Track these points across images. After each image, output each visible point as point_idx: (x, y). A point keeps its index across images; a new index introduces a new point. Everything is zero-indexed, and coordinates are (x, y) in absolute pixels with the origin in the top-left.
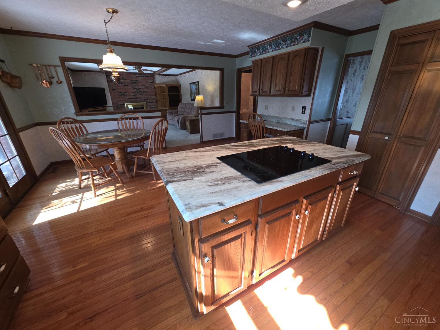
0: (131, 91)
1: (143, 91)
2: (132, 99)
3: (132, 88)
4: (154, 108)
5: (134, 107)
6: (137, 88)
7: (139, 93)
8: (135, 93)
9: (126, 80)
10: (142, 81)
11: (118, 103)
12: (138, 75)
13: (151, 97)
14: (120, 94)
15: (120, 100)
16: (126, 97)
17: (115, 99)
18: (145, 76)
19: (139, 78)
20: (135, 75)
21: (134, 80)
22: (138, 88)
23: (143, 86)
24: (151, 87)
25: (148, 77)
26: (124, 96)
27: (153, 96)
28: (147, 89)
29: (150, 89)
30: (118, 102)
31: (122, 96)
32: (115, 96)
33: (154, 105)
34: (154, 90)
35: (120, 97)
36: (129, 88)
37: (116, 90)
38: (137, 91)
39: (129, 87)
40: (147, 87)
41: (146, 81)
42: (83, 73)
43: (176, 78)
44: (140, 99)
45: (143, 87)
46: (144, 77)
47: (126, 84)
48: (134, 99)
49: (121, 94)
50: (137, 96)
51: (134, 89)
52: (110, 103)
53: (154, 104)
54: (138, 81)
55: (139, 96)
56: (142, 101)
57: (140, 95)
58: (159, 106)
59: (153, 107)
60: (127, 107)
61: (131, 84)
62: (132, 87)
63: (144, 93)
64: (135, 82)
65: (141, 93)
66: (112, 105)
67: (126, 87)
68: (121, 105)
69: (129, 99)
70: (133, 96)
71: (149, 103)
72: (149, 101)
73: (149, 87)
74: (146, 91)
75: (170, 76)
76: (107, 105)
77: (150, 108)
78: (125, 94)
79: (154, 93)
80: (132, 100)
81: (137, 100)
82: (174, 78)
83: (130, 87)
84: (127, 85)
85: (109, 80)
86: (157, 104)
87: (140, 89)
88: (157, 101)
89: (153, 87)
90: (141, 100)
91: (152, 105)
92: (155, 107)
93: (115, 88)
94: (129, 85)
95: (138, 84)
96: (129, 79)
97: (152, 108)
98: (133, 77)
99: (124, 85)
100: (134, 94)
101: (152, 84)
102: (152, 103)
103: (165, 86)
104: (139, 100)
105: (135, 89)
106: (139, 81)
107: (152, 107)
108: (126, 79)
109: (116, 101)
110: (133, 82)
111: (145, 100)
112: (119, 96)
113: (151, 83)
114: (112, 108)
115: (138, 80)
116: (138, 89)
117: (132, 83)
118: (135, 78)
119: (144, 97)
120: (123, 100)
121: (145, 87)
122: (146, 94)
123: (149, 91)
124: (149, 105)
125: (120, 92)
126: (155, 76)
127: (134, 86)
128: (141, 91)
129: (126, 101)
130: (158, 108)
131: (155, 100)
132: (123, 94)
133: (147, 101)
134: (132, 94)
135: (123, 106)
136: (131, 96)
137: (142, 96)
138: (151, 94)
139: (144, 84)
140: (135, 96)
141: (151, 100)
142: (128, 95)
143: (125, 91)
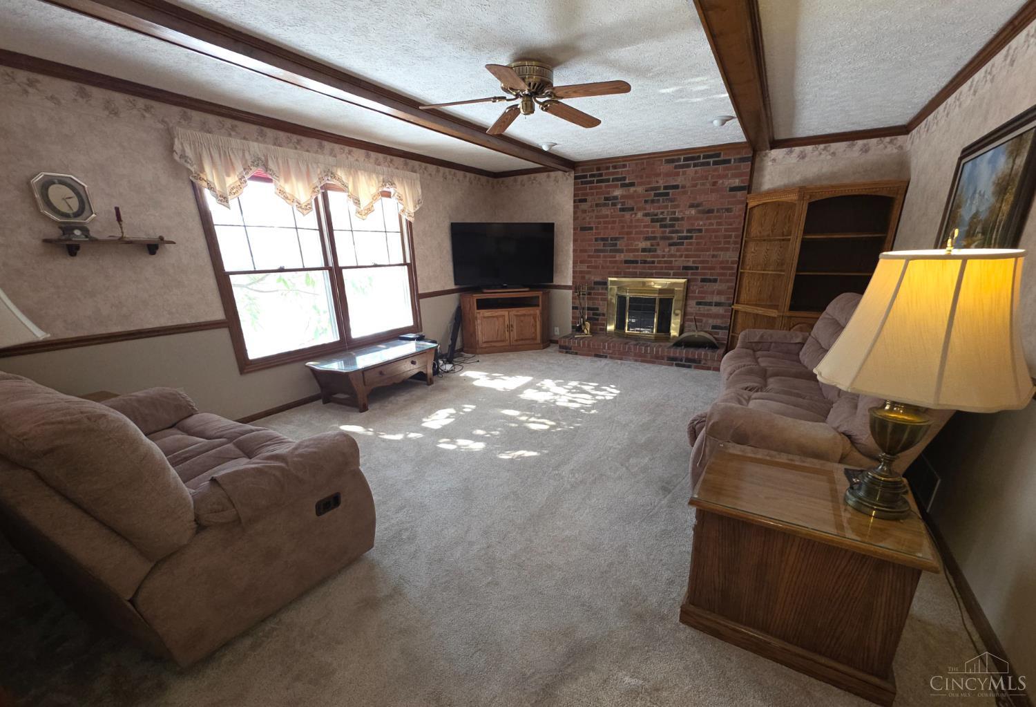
0: (641, 232)
1: (689, 231)
2: (636, 262)
3: (648, 219)
4: (718, 304)
6: (665, 219)
7: (671, 238)
8: (654, 238)
9: (632, 189)
10: (695, 185)
11: (587, 277)
12: (685, 159)
13: (713, 256)
14: (600, 246)
15: (596, 267)
16: (618, 255)
17: (583, 263)
18: (712, 160)
19: (684, 173)
20: (673, 161)
21: (661, 183)
22: (672, 219)
23: (692, 206)
24: (728, 210)
25: (728, 161)
26: (611, 251)
27: (727, 249)
28: (708, 218)
29: (720, 217)
30: (589, 273)
31: (604, 251)
32: (585, 251)
33: (720, 293)
34: (739, 222)
35: (598, 257)
36: (638, 220)
37: (591, 229)
38: (664, 232)
39: (636, 214)
40: (710, 211)
41: (715, 184)
42: (520, 178)
43: (901, 147)
44: (665, 262)
45: (693, 212)
46: (708, 164)
47: (630, 203)
48: (645, 262)
49: (604, 245)
50: (659, 252)
52: (565, 273)
53: (723, 286)
54: (676, 187)
55: (667, 250)
56: (672, 272)
57: (673, 248)
58: (743, 297)
59: (716, 299)
60: (613, 291)
61: (646, 202)
62: (646, 215)
63: (690, 237)
64: (663, 194)
65: (675, 240)
66: (570, 283)
67: (627, 215)
68: (596, 283)
69: (626, 262)
70: (644, 250)
71: (703, 280)
72: (703, 274)
73: (718, 211)
74: (700, 231)
76: (552, 282)
77: (699, 303)
78: (616, 245)
79: (733, 239)
80: (635, 268)
81: (656, 268)
82: (879, 149)
83: (640, 215)
84: (632, 209)
85: (582, 194)
86: (737, 287)
87: (677, 219)
88: (739, 277)
89: (738, 210)
90: (666, 268)
91: (712, 293)
92: (722, 299)
93: (589, 223)
94: (639, 209)
95: (672, 200)
96: (640, 184)
97: (710, 304)
99: (622, 210)
100: (647, 244)
101: (742, 193)
102: (715, 281)
103: (793, 197)
104: (662, 268)
105: (657, 221)
106: (684, 187)
107: (708, 299)
108: (632, 184)
109: (584, 267)
110: (656, 195)
111: (686, 268)
112: (596, 251)
113: (733, 189)
114: (570, 292)
115: (679, 181)
116: (668, 222)
117: (652, 197)
118: (667, 175)
119: (687, 256)
120: (608, 264)
121: (699, 212)
122: (698, 244)
123: (715, 231)
124: (695, 288)
125: (602, 236)
126: (766, 154)
127: (656, 211)
128: (677, 232)
129: (615, 270)
130: (736, 307)
131: (732, 268)
132: (611, 244)
133: (692, 274)
134: (639, 243)
135: (602, 289)
136: (637, 250)
137: (678, 250)
138: (719, 243)
139: (700, 199)
140: (650, 250)
141: (712, 268)
142: (625, 248)
143: (620, 233)
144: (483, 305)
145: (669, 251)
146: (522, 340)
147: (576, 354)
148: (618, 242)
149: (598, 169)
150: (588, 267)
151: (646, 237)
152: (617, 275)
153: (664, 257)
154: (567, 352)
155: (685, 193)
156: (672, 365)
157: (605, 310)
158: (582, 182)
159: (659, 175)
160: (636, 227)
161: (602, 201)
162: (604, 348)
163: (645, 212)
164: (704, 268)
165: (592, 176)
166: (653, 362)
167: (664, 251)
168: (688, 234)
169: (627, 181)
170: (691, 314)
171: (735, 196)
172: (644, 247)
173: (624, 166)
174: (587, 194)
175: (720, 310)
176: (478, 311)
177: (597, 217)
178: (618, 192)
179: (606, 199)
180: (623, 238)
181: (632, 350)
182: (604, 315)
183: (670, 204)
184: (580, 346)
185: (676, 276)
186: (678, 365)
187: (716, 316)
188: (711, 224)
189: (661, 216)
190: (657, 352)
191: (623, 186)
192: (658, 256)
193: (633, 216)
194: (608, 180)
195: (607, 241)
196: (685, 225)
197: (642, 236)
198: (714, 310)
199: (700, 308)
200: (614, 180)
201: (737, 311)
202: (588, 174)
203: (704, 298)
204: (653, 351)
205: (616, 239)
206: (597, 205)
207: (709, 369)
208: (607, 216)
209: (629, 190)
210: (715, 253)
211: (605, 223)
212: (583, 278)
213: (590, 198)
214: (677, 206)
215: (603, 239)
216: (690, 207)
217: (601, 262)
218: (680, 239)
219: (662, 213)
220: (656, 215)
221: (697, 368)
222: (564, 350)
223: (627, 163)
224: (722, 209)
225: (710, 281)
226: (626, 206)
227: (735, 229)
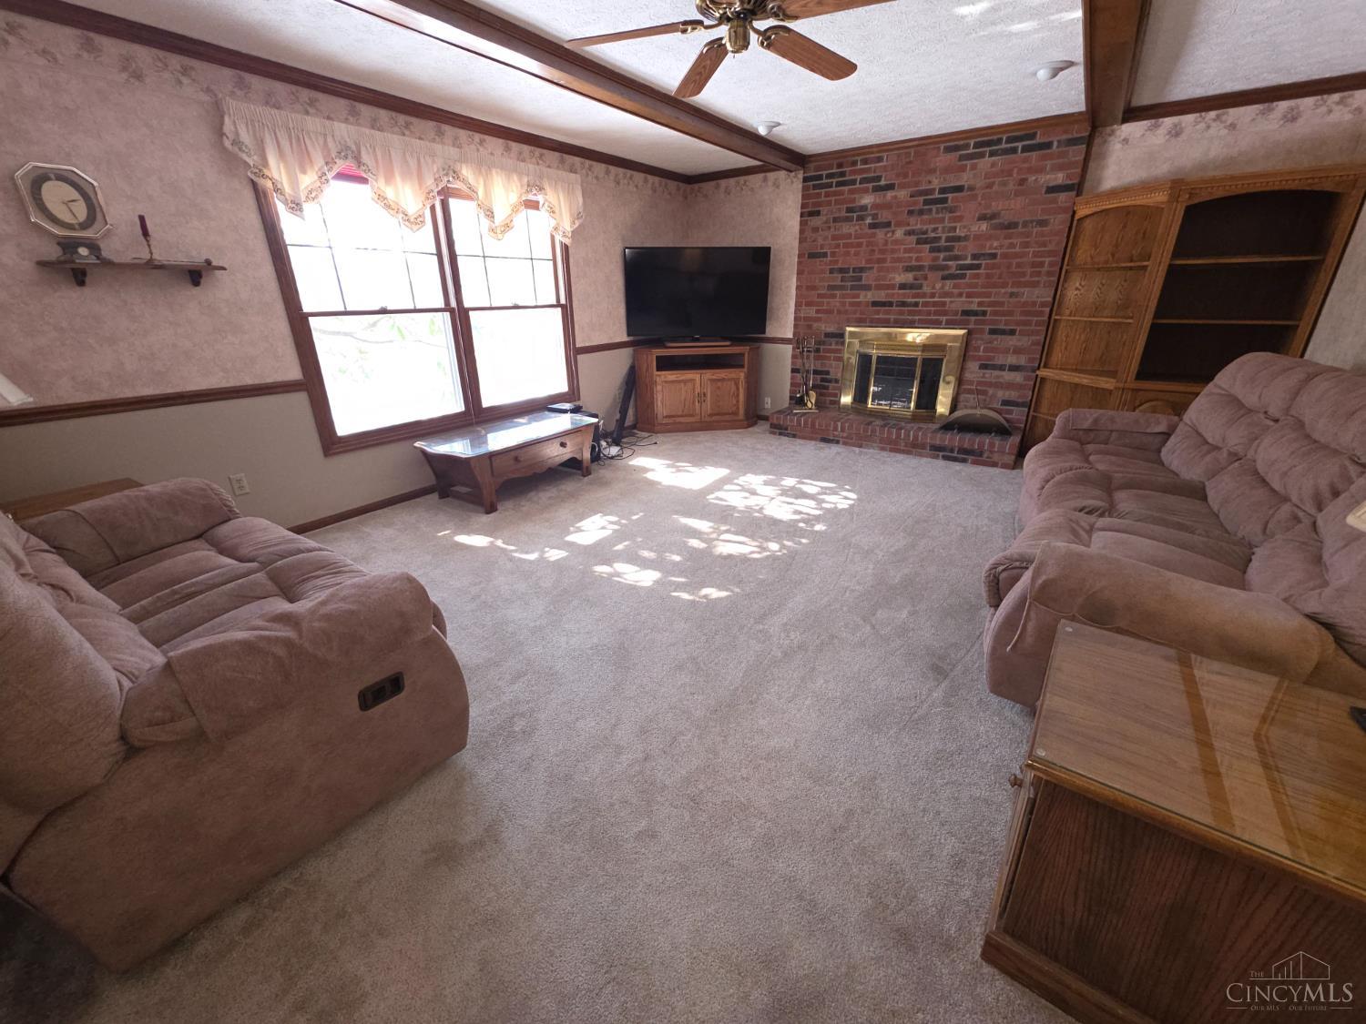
0: (899, 260)
1: (975, 256)
2: (891, 304)
3: (912, 239)
4: (1014, 369)
6: (937, 239)
7: (947, 267)
8: (920, 268)
9: (890, 194)
10: (990, 186)
11: (815, 325)
13: (1012, 295)
14: (837, 280)
15: (829, 312)
16: (862, 293)
17: (810, 305)
18: (1022, 145)
19: (974, 167)
20: (957, 148)
21: (936, 183)
22: (949, 239)
23: (983, 218)
24: (1042, 223)
26: (853, 288)
27: (1035, 285)
28: (1008, 237)
29: (1028, 235)
30: (818, 320)
31: (843, 288)
32: (813, 288)
33: (1017, 351)
35: (834, 296)
36: (896, 242)
37: (825, 255)
38: (936, 259)
39: (893, 232)
40: (1012, 225)
41: (1022, 182)
42: (723, 183)
43: (1359, 110)
44: (935, 304)
45: (984, 226)
46: (1014, 150)
47: (884, 216)
48: (903, 304)
49: (843, 279)
50: (926, 289)
52: (783, 322)
53: (1025, 342)
54: (959, 189)
55: (939, 285)
56: (944, 319)
57: (949, 283)
58: (1057, 356)
59: (1012, 360)
61: (911, 213)
62: (909, 233)
63: (977, 267)
64: (937, 201)
65: (952, 271)
66: (790, 335)
67: (880, 234)
68: (827, 335)
69: (875, 304)
70: (903, 286)
71: (993, 332)
72: (994, 322)
73: (1025, 224)
74: (994, 256)
76: (764, 332)
77: (984, 367)
78: (860, 279)
79: (1046, 268)
80: (888, 313)
81: (919, 313)
83: (899, 233)
84: (888, 224)
85: (813, 205)
86: (1047, 343)
87: (958, 239)
88: (1051, 325)
89: (1058, 222)
90: (936, 313)
91: (1006, 351)
92: (1022, 361)
93: (822, 247)
94: (899, 224)
95: (951, 210)
96: (903, 186)
97: (1001, 368)
99: (873, 226)
100: (908, 277)
101: (1066, 196)
102: (1012, 332)
104: (929, 313)
105: (926, 241)
106: (971, 188)
107: (999, 360)
108: (890, 187)
109: (810, 312)
110: (927, 202)
111: (966, 313)
112: (831, 288)
113: (1052, 190)
114: (789, 348)
115: (965, 179)
116: (943, 243)
117: (920, 206)
118: (947, 170)
119: (969, 295)
120: (847, 307)
121: (994, 227)
122: (988, 276)
123: (1016, 255)
124: (980, 344)
125: (840, 266)
126: (1113, 131)
127: (925, 227)
128: (956, 258)
129: (858, 315)
130: (1043, 373)
131: (1041, 313)
132: (853, 277)
133: (976, 322)
134: (897, 276)
135: (837, 343)
136: (892, 287)
137: (955, 286)
138: (1023, 274)
139: (996, 206)
140: (911, 287)
141: (1010, 313)
142: (874, 283)
143: (868, 261)
144: (665, 364)
145: (942, 287)
146: (718, 414)
147: (794, 436)
148: (864, 274)
149: (840, 165)
150: (818, 311)
151: (907, 267)
152: (860, 322)
153: (933, 295)
154: (780, 434)
155: (974, 197)
156: (936, 457)
157: (839, 375)
158: (814, 185)
159: (932, 171)
160: (893, 251)
161: (844, 214)
162: (835, 429)
163: (908, 228)
164: (995, 313)
165: (830, 176)
166: (908, 453)
167: (934, 288)
168: (974, 262)
169: (883, 182)
170: (971, 383)
171: (1055, 201)
172: (903, 281)
173: (880, 159)
174: (819, 204)
175: (1017, 377)
176: (659, 373)
177: (834, 238)
178: (867, 200)
179: (849, 210)
180: (872, 268)
181: (878, 434)
182: (837, 381)
183: (948, 216)
184: (800, 425)
185: (951, 324)
186: (946, 458)
187: (1010, 386)
188: (1012, 246)
189: (933, 235)
190: (916, 437)
191: (877, 189)
192: (924, 295)
193: (890, 235)
194: (854, 182)
195: (848, 273)
196: (971, 248)
197: (901, 265)
198: (1008, 376)
199: (984, 374)
200: (863, 181)
201: (1043, 380)
202: (824, 173)
203: (989, 359)
204: (909, 436)
205: (862, 270)
206: (835, 220)
207: (994, 465)
208: (849, 236)
209: (884, 196)
210: (1015, 290)
211: (846, 246)
212: (810, 327)
213: (824, 210)
214: (960, 219)
215: (841, 270)
216: (979, 219)
217: (838, 304)
218: (960, 270)
219: (935, 230)
220: (925, 233)
221: (975, 463)
222: (778, 431)
223: (885, 155)
224: (1032, 222)
225: (1003, 332)
226: (880, 220)
227: (1051, 253)
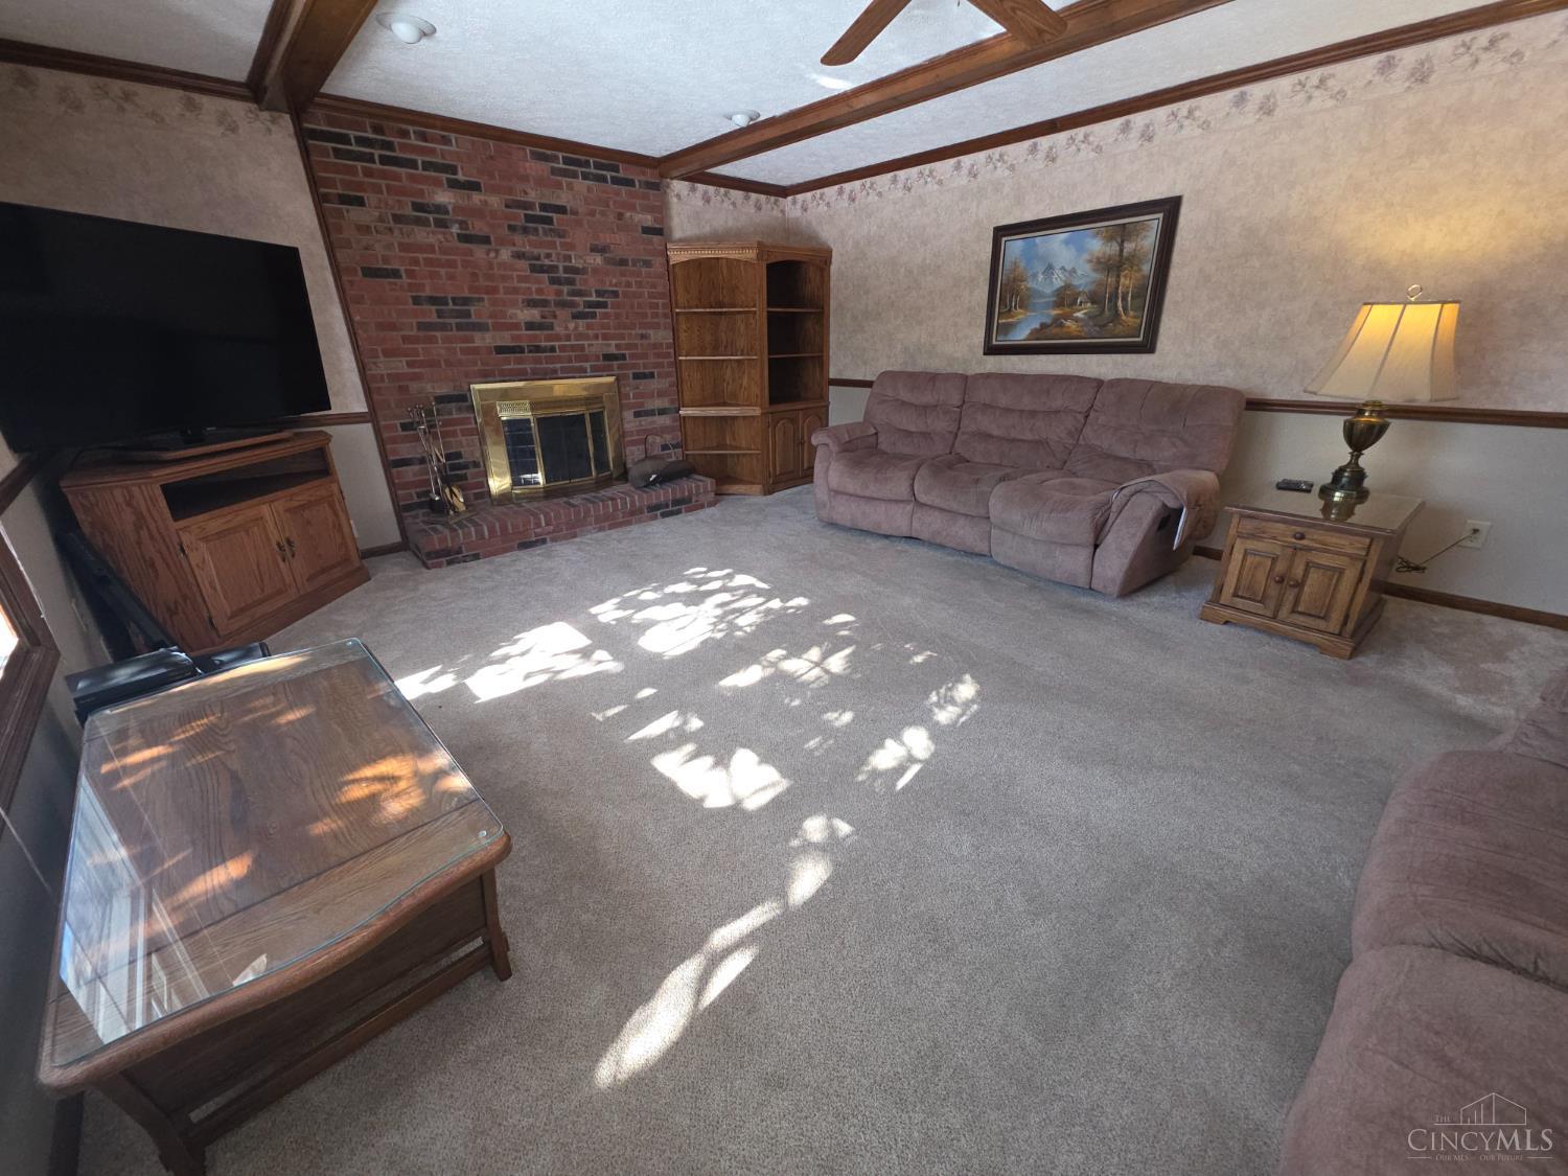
0: (516, 291)
1: (599, 293)
2: (521, 350)
3: (524, 264)
4: (662, 412)
5: (541, 413)
6: (555, 268)
7: (572, 305)
8: (544, 303)
9: (477, 198)
10: (592, 213)
11: (414, 386)
12: (567, 161)
13: (643, 337)
14: (431, 314)
15: (433, 364)
16: (477, 335)
17: (387, 353)
18: (608, 174)
19: (570, 187)
20: (545, 158)
21: (533, 196)
22: (567, 270)
23: (594, 249)
24: (647, 264)
25: (629, 183)
26: (460, 327)
27: (656, 326)
28: (623, 274)
29: (639, 274)
30: (416, 377)
31: (444, 327)
32: (392, 327)
33: (661, 394)
34: (662, 286)
35: (432, 340)
36: (503, 265)
37: (395, 274)
38: (559, 293)
39: (497, 251)
40: (623, 262)
41: (620, 216)
44: (573, 348)
45: (598, 260)
46: (603, 179)
47: (478, 227)
48: (538, 349)
49: (440, 314)
50: (559, 329)
51: (534, 269)
53: (663, 384)
54: (561, 210)
55: (571, 326)
56: (587, 365)
57: (581, 323)
58: (687, 397)
59: (658, 403)
60: (489, 412)
61: (512, 228)
62: (519, 256)
63: (603, 305)
64: (544, 218)
65: (581, 309)
66: (359, 405)
67: (479, 252)
68: (441, 399)
69: (500, 350)
70: (530, 326)
71: (637, 376)
72: (634, 366)
73: (634, 262)
74: (615, 294)
75: (754, 196)
76: (329, 407)
77: (637, 415)
78: (468, 314)
79: (661, 310)
80: (520, 361)
81: (558, 359)
82: (769, 211)
83: (505, 254)
84: (486, 240)
85: (331, 183)
86: (679, 383)
87: (576, 271)
88: (677, 367)
89: (658, 261)
90: (579, 359)
91: (652, 396)
92: (663, 403)
93: (386, 260)
94: (503, 242)
95: (560, 235)
96: (494, 190)
97: (651, 413)
98: (525, 179)
99: (465, 238)
100: (533, 314)
101: (656, 239)
102: (652, 375)
104: (570, 360)
105: (541, 269)
106: (575, 213)
107: (649, 406)
108: (474, 186)
109: (400, 365)
110: (529, 218)
111: (608, 357)
112: (422, 326)
113: (646, 230)
114: (366, 429)
115: (563, 199)
116: (561, 274)
117: (521, 222)
118: (541, 182)
119: (605, 337)
120: (459, 356)
121: (607, 261)
122: (617, 316)
123: (636, 295)
124: (629, 390)
125: (428, 292)
126: (668, 186)
127: (536, 251)
128: (580, 293)
129: (479, 366)
130: (683, 412)
131: (668, 355)
132: (455, 312)
133: (620, 367)
134: (519, 312)
135: (460, 410)
136: (516, 326)
137: (589, 327)
138: (645, 315)
139: (606, 238)
140: (541, 327)
141: (644, 356)
142: (490, 321)
143: (472, 289)
144: (186, 499)
145: (576, 328)
146: (323, 571)
148: (472, 309)
149: (377, 129)
150: (412, 364)
151: (529, 301)
152: (486, 377)
153: (568, 338)
155: (579, 223)
156: (655, 518)
157: (478, 454)
158: (335, 150)
160: (504, 278)
161: (408, 211)
163: (515, 249)
164: (633, 356)
165: (361, 141)
167: (567, 328)
168: (600, 299)
169: (460, 177)
171: (650, 242)
172: (528, 319)
173: (446, 141)
174: (360, 186)
175: (665, 421)
177: (404, 247)
178: (444, 197)
179: (418, 207)
182: (476, 464)
183: (557, 240)
185: (597, 371)
186: (664, 515)
187: (663, 430)
188: (629, 285)
189: (547, 262)
191: (454, 185)
192: (558, 338)
193: (492, 255)
194: (412, 164)
195: (447, 304)
196: (592, 284)
197: (520, 298)
198: (659, 421)
199: (640, 421)
200: (427, 166)
201: (685, 419)
202: (351, 134)
203: (642, 404)
205: (466, 301)
206: (398, 219)
207: (702, 507)
208: (430, 248)
209: (469, 197)
210: (644, 332)
211: (430, 262)
212: (403, 389)
213: (370, 198)
214: (571, 247)
215: (433, 300)
216: (592, 250)
217: (443, 352)
218: (590, 307)
219: (548, 256)
220: (538, 258)
221: (689, 510)
222: (444, 560)
223: (453, 136)
224: (639, 260)
225: (644, 376)
226: (471, 232)
227: (661, 295)
